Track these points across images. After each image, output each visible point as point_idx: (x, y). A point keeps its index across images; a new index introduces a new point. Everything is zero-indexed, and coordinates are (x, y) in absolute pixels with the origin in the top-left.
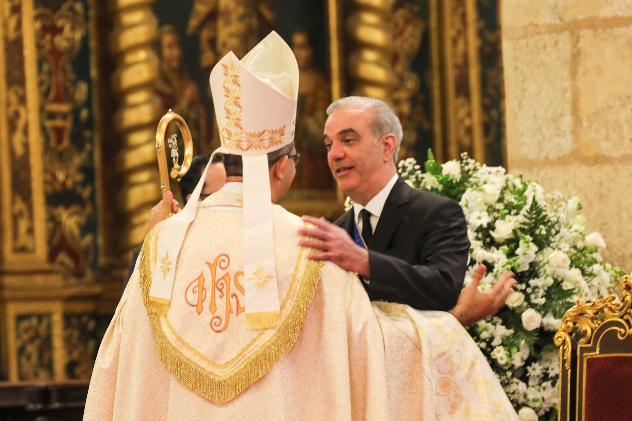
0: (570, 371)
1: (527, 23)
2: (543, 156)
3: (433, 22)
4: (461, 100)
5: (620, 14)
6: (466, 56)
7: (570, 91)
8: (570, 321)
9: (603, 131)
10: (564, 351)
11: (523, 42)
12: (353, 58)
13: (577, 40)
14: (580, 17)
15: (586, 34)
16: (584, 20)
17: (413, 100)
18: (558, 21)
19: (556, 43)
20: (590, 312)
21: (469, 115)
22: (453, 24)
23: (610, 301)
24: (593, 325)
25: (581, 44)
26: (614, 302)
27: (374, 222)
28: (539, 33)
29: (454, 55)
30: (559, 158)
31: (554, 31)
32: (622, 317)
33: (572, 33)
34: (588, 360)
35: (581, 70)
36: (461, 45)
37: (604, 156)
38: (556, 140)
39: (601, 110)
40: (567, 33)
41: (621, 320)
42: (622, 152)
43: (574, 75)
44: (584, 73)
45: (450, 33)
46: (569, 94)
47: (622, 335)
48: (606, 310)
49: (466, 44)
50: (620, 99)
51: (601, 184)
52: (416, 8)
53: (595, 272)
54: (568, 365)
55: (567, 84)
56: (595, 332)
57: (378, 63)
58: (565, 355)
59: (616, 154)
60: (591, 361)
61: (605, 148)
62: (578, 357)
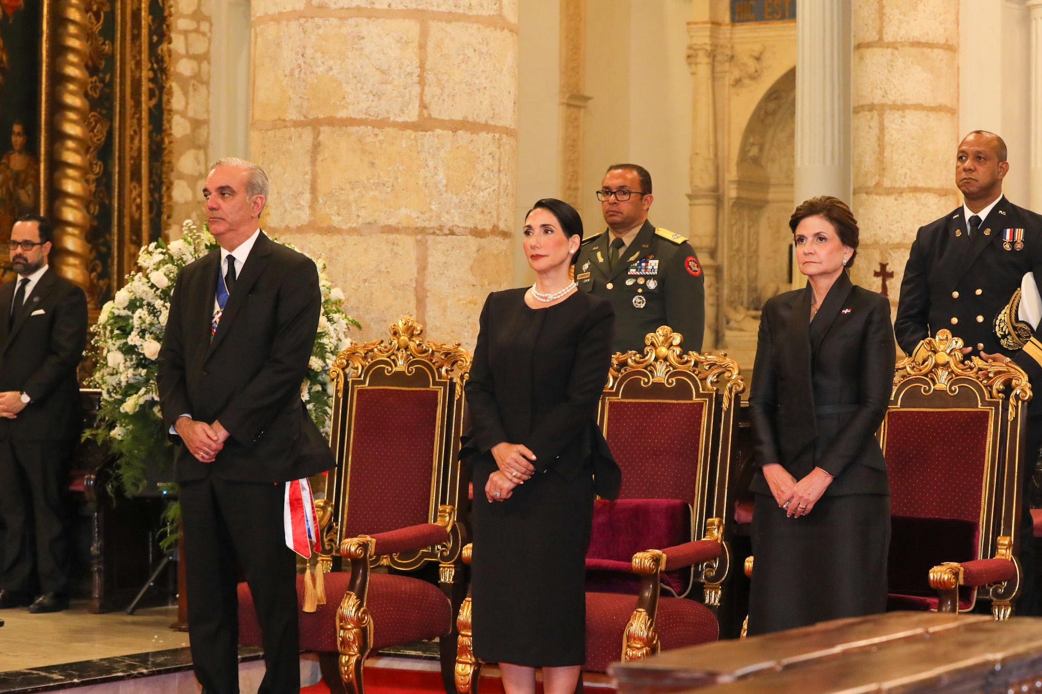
0: (342, 399)
1: (276, 118)
2: (283, 225)
3: (117, 124)
4: (135, 184)
5: (354, 116)
6: (140, 150)
7: (309, 174)
8: (344, 359)
9: (336, 207)
10: (338, 382)
11: (271, 133)
12: (57, 146)
13: (317, 134)
14: (321, 116)
15: (325, 130)
16: (325, 118)
17: (98, 181)
18: (302, 118)
19: (300, 136)
20: (362, 352)
21: (140, 195)
22: (131, 126)
23: (379, 344)
24: (363, 363)
25: (321, 138)
26: (383, 345)
27: (238, 268)
28: (285, 127)
29: (131, 148)
30: (298, 228)
31: (299, 126)
32: (389, 357)
33: (314, 128)
34: (358, 391)
35: (320, 158)
36: (136, 142)
37: (335, 227)
38: (295, 212)
39: (334, 191)
40: (309, 128)
41: (388, 359)
42: (349, 225)
43: (314, 161)
44: (322, 160)
45: (129, 132)
46: (308, 177)
47: (389, 372)
48: (376, 350)
49: (140, 141)
50: (350, 183)
51: (331, 250)
52: (104, 112)
53: (335, 319)
54: (340, 395)
55: (308, 168)
56: (365, 368)
57: (76, 151)
58: (339, 386)
59: (345, 227)
60: (361, 392)
61: (336, 221)
62: (350, 389)
